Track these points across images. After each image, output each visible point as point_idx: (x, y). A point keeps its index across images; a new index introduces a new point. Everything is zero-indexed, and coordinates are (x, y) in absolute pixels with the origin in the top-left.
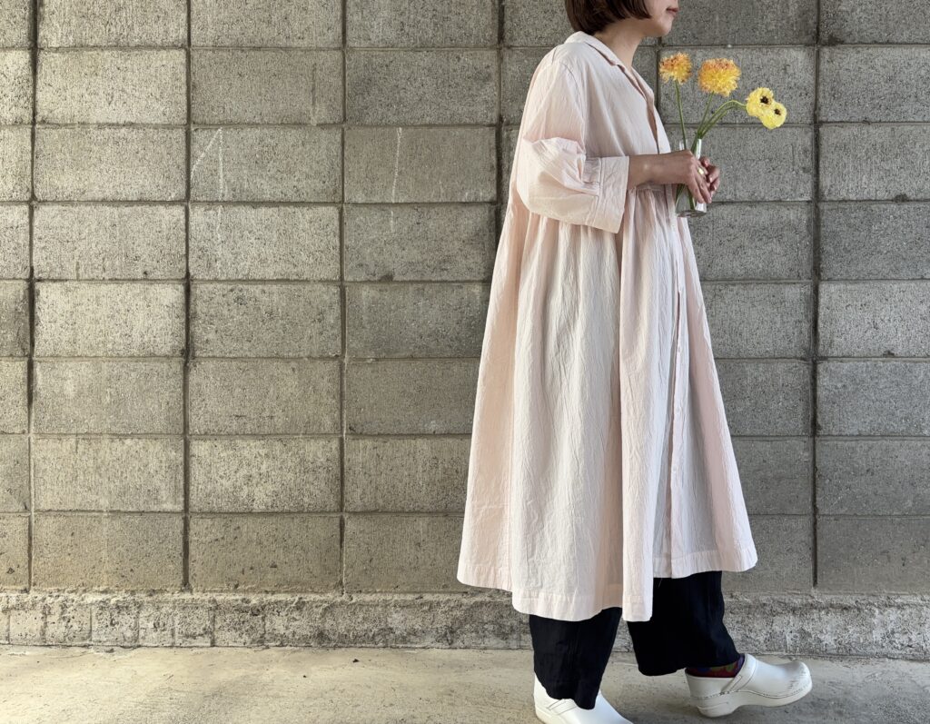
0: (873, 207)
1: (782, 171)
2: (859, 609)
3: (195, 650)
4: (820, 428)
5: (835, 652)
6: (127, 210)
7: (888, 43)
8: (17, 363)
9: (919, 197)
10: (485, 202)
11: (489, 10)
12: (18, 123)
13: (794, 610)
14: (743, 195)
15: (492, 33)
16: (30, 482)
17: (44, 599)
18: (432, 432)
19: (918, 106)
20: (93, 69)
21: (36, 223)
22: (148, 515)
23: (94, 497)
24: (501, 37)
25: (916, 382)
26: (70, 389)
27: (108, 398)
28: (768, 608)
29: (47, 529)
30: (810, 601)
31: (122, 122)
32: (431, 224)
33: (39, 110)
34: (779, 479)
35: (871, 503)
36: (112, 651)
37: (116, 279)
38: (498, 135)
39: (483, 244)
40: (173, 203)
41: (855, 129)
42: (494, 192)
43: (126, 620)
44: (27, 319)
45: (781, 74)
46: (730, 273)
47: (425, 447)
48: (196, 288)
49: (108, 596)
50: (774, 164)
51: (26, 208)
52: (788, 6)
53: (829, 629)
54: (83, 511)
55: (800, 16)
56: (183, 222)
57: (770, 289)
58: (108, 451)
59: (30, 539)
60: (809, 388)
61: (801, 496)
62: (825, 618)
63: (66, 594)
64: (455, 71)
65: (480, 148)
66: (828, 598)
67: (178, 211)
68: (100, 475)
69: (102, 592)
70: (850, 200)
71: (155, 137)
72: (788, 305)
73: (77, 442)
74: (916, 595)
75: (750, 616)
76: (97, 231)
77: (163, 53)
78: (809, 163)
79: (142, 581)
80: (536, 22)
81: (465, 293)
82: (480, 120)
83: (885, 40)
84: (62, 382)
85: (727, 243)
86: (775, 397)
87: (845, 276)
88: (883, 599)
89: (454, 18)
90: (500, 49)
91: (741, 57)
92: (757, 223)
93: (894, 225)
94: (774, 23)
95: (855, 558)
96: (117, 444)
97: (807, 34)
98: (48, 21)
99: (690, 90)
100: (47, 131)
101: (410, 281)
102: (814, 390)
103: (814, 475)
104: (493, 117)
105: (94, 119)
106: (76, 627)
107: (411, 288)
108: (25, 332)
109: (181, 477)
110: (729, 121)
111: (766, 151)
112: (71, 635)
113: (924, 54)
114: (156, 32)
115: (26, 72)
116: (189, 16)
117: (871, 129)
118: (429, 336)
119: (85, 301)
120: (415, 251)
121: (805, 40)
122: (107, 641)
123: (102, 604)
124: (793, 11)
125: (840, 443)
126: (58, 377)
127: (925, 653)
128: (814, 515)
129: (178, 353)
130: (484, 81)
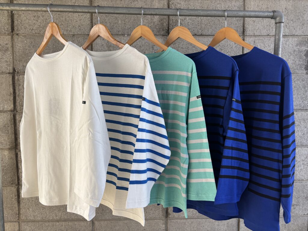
4: (170, 214)
7: (202, 35)
10: (8, 111)
11: (6, 15)
15: (8, 27)
24: (13, 29)
38: (13, 78)
39: (8, 131)
42: (12, 106)
45: (151, 49)
55: (159, 22)
65: (4, 84)
80: (30, 22)
82: (4, 71)
83: (201, 34)
90: (13, 35)
97: (163, 30)
104: (10, 69)
121: (162, 33)
124: (156, 19)
125: (179, 220)
130: (5, 51)
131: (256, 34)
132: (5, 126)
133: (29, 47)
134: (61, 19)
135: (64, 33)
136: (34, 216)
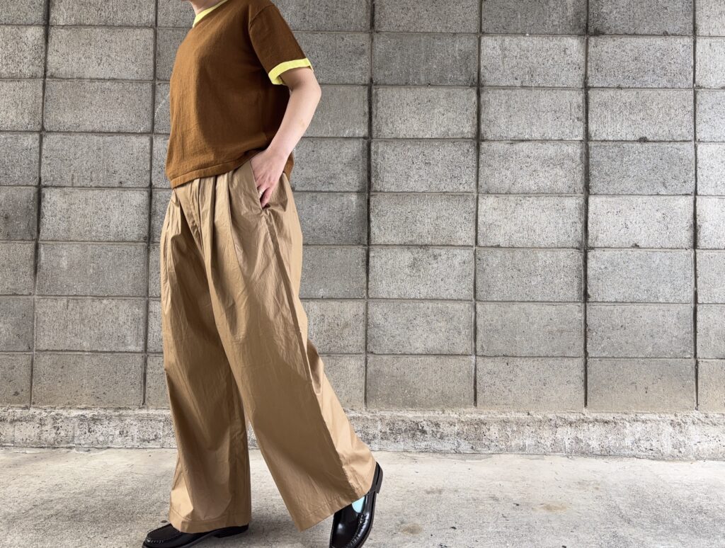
0: (625, 145)
1: (563, 120)
2: (615, 423)
3: (150, 450)
4: (589, 297)
5: (599, 453)
6: (109, 139)
7: (635, 35)
8: (27, 245)
9: (655, 139)
10: (358, 138)
11: (364, 6)
12: (33, 77)
13: (571, 424)
14: (537, 135)
15: (365, 22)
16: (33, 329)
17: (41, 413)
18: (320, 297)
19: (655, 77)
20: (88, 41)
21: (44, 146)
22: (117, 354)
23: (79, 341)
24: (372, 25)
25: (654, 265)
26: (64, 263)
27: (91, 271)
28: (553, 422)
29: (44, 363)
30: (582, 417)
31: (107, 78)
32: (322, 152)
33: (48, 69)
34: (562, 332)
35: (624, 349)
36: (89, 450)
37: (100, 187)
38: (370, 92)
39: (358, 166)
40: (142, 134)
41: (611, 92)
42: (366, 130)
43: (99, 428)
44: (35, 214)
45: (562, 54)
46: (528, 189)
47: (315, 307)
48: (156, 194)
49: (88, 412)
50: (558, 115)
51: (37, 136)
52: (566, 8)
53: (595, 437)
54: (70, 351)
55: (575, 16)
56: (148, 148)
57: (554, 200)
58: (90, 308)
59: (32, 371)
60: (582, 268)
61: (577, 344)
62: (592, 429)
63: (57, 410)
64: (340, 47)
65: (357, 100)
66: (594, 415)
67: (145, 140)
68: (84, 325)
69: (83, 409)
70: (610, 141)
71: (130, 89)
72: (567, 211)
73: (68, 302)
74: (655, 414)
75: (541, 428)
76: (87, 153)
77: (138, 31)
78: (581, 115)
79: (111, 401)
80: (396, 15)
81: (345, 200)
82: (357, 81)
83: (632, 32)
84: (60, 259)
85: (525, 168)
86: (558, 275)
87: (606, 192)
88: (633, 416)
89: (340, 11)
90: (372, 33)
91: (535, 43)
92: (546, 154)
93: (638, 157)
94: (557, 20)
95: (613, 387)
96: (97, 303)
97: (580, 28)
98: (57, 7)
99: (501, 64)
100: (54, 83)
101: (307, 191)
102: (586, 270)
103: (585, 330)
104: (366, 79)
105: (87, 75)
106: (63, 433)
107: (307, 196)
108: (33, 223)
109: (141, 327)
110: (527, 85)
111: (552, 106)
112: (59, 440)
113: (659, 42)
114: (134, 17)
115: (40, 42)
116: (156, 6)
117: (623, 92)
118: (320, 229)
119: (77, 201)
120: (311, 170)
121: (579, 31)
122: (86, 444)
123: (82, 417)
124: (570, 13)
125: (603, 307)
126: (56, 255)
127: (662, 455)
128: (586, 357)
129: (142, 239)
130: (360, 55)
131: (713, 33)
132: (354, 159)
133: (394, 49)
134: (439, 12)
135: (443, 31)
136: (389, 293)
